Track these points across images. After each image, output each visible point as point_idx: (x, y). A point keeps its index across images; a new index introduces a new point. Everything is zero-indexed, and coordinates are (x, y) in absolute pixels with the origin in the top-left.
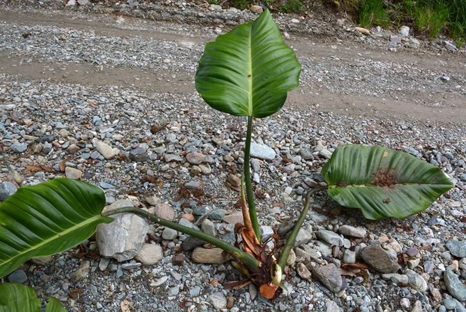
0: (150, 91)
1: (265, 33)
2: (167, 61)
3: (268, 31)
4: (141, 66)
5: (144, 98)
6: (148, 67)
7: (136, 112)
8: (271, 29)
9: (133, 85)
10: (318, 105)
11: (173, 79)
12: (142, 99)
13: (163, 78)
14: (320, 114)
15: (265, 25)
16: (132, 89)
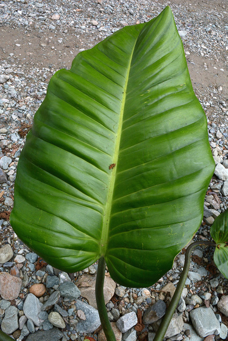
0: (29, 65)
1: (158, 63)
2: (56, 16)
3: (164, 59)
4: (25, 25)
5: (20, 76)
6: (33, 26)
7: (7, 101)
8: (171, 53)
9: (12, 54)
10: (221, 89)
11: (59, 44)
12: (17, 79)
13: (48, 43)
14: (222, 104)
15: (159, 43)
16: (9, 62)
